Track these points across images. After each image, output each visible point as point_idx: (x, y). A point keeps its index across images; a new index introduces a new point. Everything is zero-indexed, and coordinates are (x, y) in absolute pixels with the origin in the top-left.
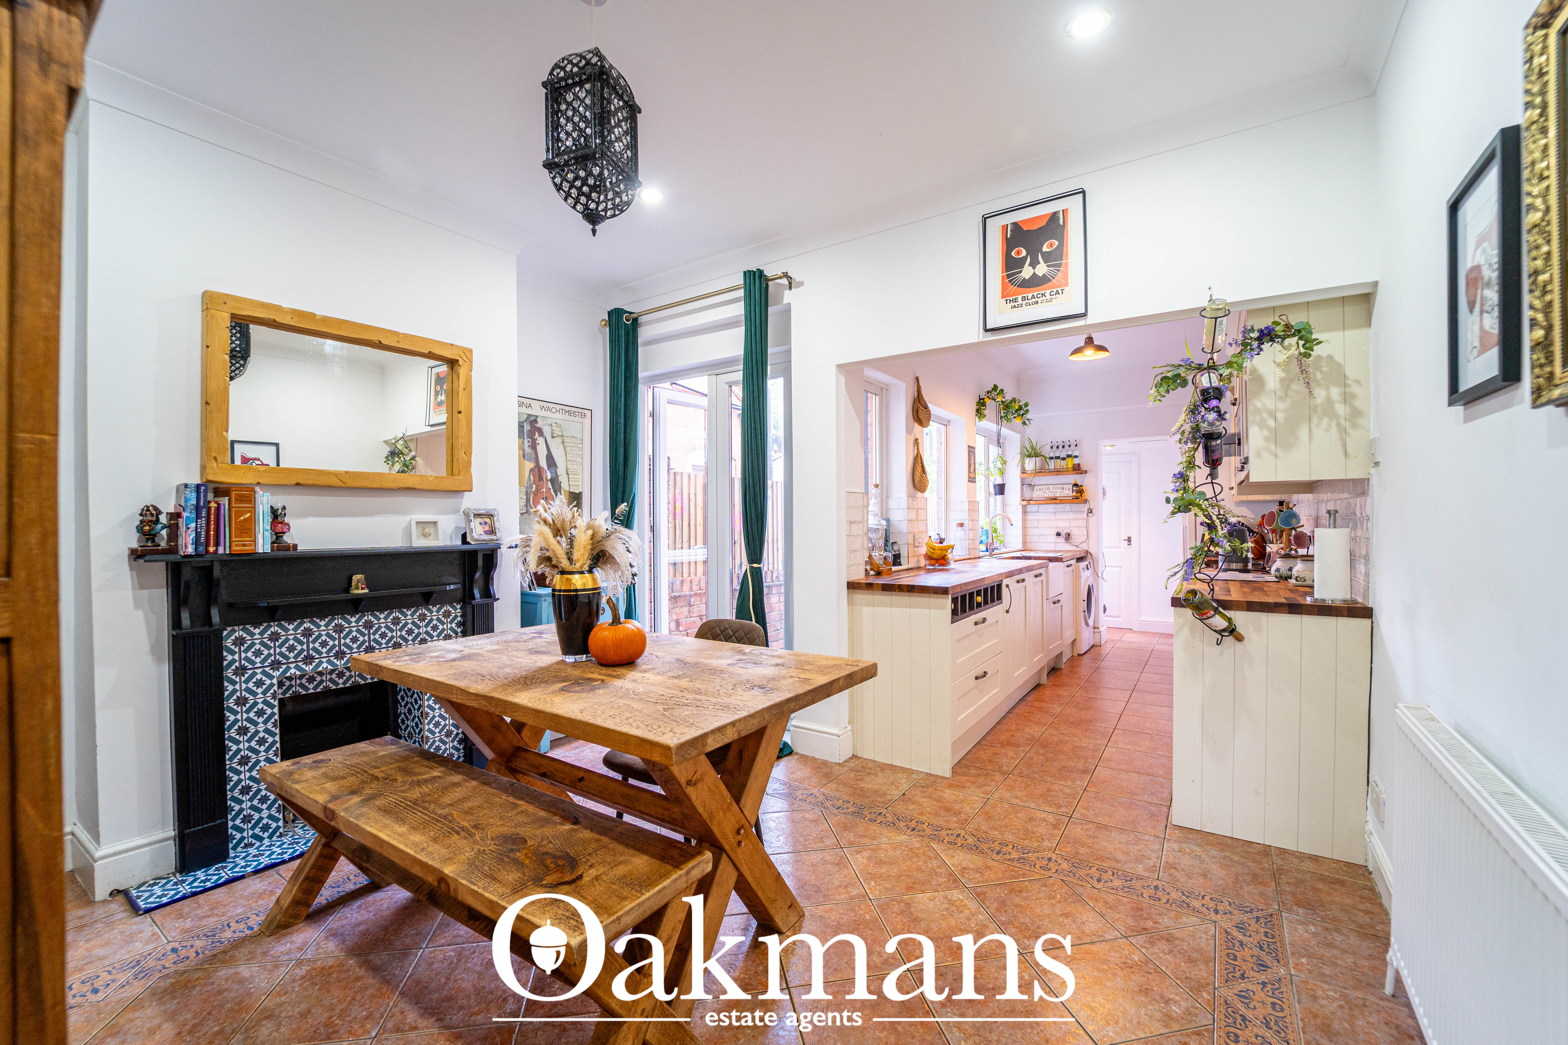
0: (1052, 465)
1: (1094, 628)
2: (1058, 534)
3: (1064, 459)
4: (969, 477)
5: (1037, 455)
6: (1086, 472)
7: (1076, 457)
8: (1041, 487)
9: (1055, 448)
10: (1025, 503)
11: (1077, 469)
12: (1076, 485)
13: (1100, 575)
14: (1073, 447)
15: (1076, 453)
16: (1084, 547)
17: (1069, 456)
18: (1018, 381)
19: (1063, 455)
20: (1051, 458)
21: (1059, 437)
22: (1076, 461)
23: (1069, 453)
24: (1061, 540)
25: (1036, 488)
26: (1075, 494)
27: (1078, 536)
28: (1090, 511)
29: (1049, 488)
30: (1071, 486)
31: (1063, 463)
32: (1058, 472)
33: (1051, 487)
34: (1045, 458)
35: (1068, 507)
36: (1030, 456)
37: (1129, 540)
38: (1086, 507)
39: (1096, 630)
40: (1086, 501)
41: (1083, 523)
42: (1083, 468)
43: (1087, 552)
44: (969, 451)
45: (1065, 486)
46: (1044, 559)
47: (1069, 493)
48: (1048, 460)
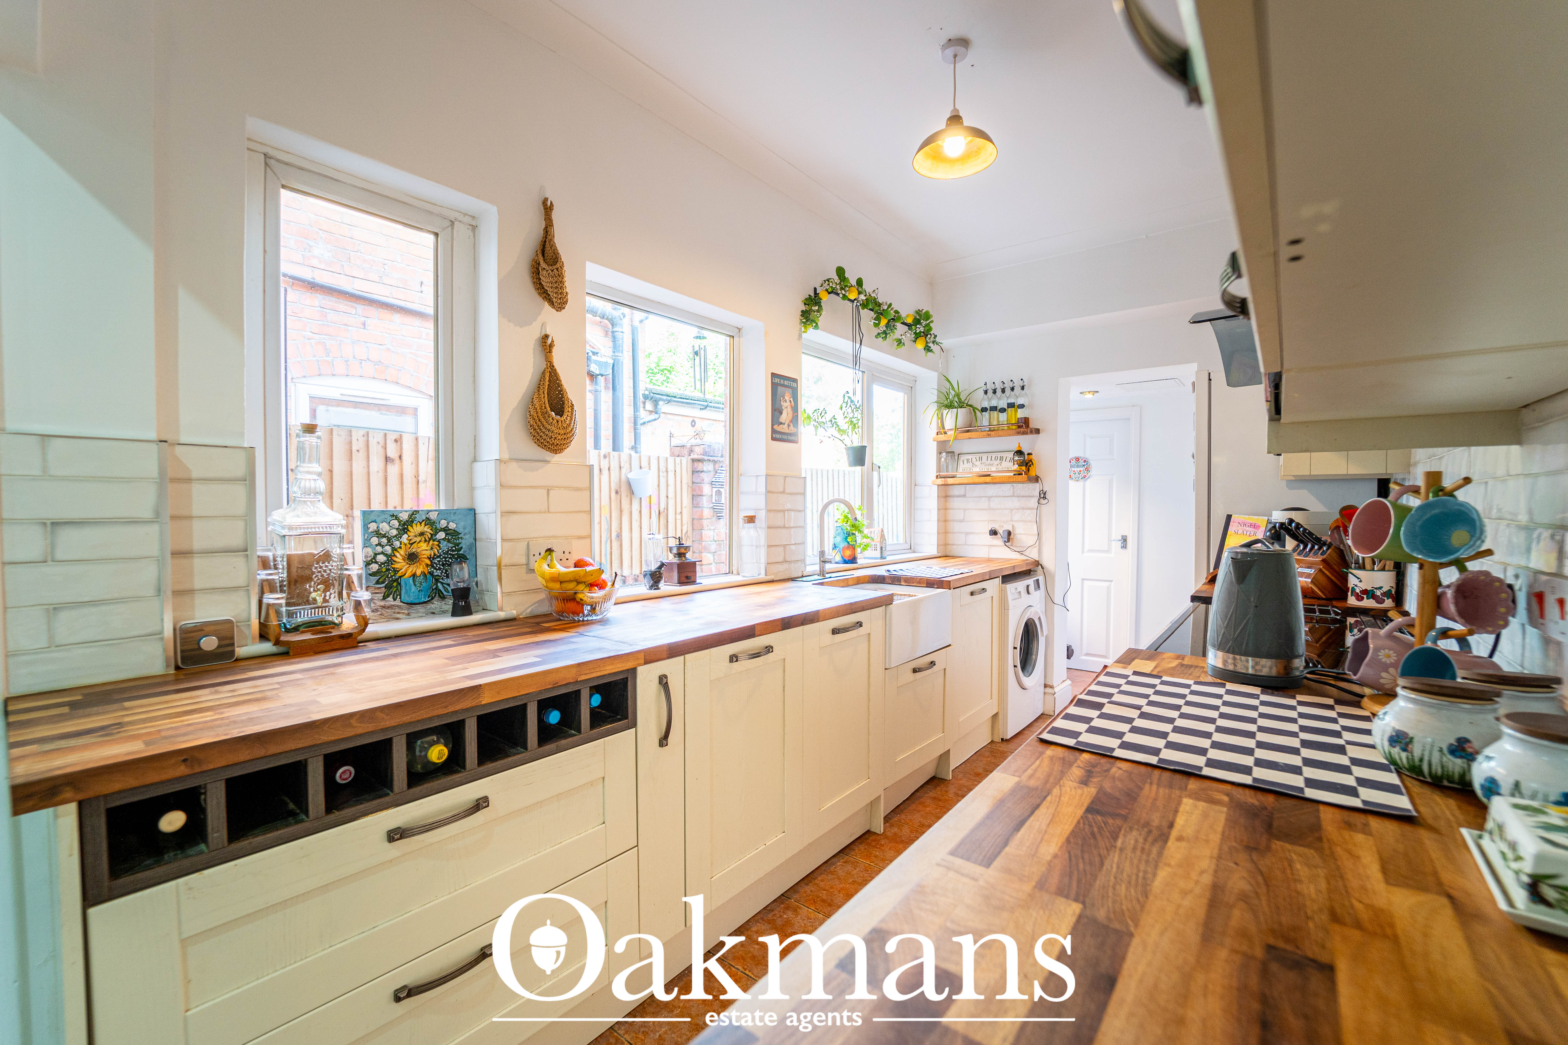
0: (984, 419)
1: (1046, 686)
2: (994, 533)
3: (1003, 410)
4: (774, 431)
5: (961, 405)
6: (1037, 431)
7: (1022, 406)
8: (969, 457)
9: (990, 392)
10: (940, 481)
11: (1024, 426)
12: (1019, 453)
13: (1058, 599)
14: (1017, 390)
15: (1020, 401)
16: (1034, 555)
17: (1012, 405)
18: (931, 284)
19: (1003, 404)
20: (984, 410)
21: (997, 376)
22: (1021, 413)
23: (1011, 401)
24: (998, 541)
25: (962, 458)
26: (1016, 467)
27: (1025, 534)
28: (1043, 495)
29: (981, 459)
30: (1011, 455)
31: (1003, 417)
32: (993, 431)
33: (984, 457)
34: (974, 409)
35: (1006, 488)
36: (950, 406)
37: (1124, 540)
38: (1035, 488)
39: (1048, 690)
40: (1036, 479)
41: (1031, 515)
42: (1032, 425)
43: (1037, 563)
45: (1004, 455)
46: (919, 583)
47: (1010, 466)
48: (978, 413)
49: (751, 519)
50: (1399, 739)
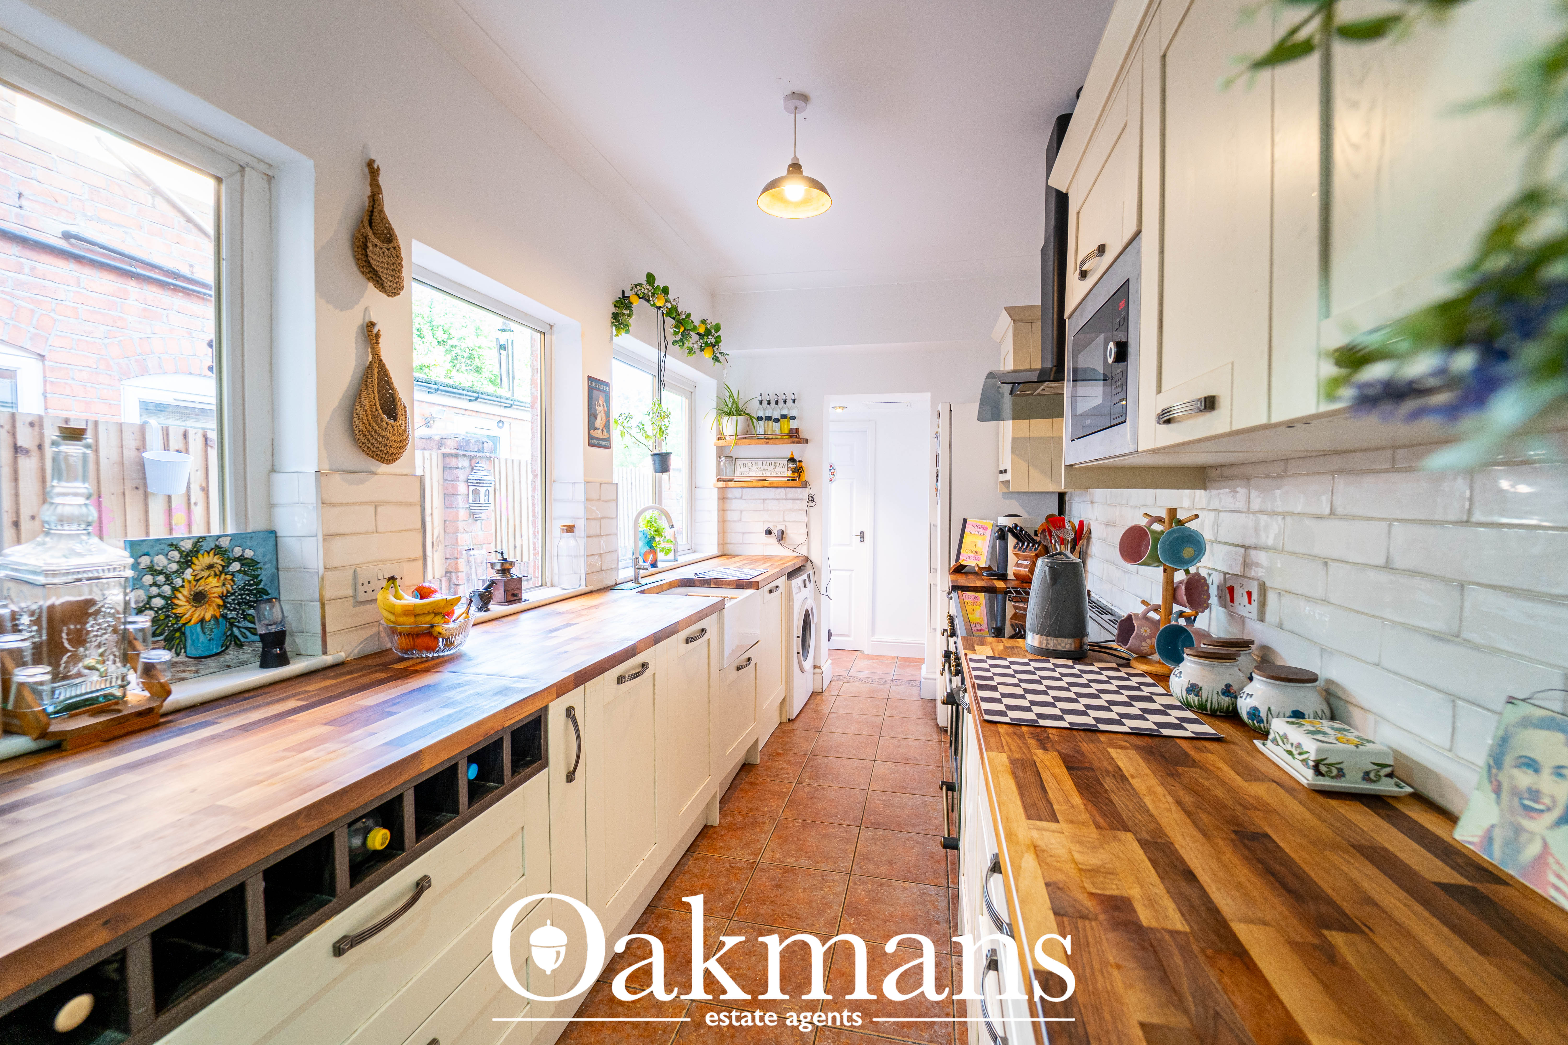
0: (760, 428)
1: (815, 667)
2: (769, 532)
3: (777, 420)
4: (590, 437)
5: (739, 413)
6: (807, 441)
7: (793, 418)
8: (745, 461)
9: (765, 403)
10: (721, 484)
11: (794, 436)
12: (792, 460)
13: (823, 591)
14: (789, 402)
15: (793, 413)
16: (803, 551)
17: (784, 416)
18: (713, 295)
19: (776, 415)
20: (760, 419)
21: (772, 387)
22: (793, 424)
23: (785, 412)
24: (772, 539)
25: (739, 462)
26: (790, 473)
27: (796, 534)
28: (811, 498)
29: (756, 464)
30: (785, 461)
31: (776, 426)
32: (768, 439)
33: (760, 462)
34: (751, 417)
35: (781, 492)
36: (729, 414)
37: (862, 535)
38: (804, 493)
39: (817, 670)
40: (805, 484)
41: (802, 517)
42: (803, 435)
43: (807, 559)
44: (590, 389)
45: (778, 461)
46: (729, 585)
47: (784, 471)
48: (755, 421)
49: (570, 529)
50: (1193, 689)
